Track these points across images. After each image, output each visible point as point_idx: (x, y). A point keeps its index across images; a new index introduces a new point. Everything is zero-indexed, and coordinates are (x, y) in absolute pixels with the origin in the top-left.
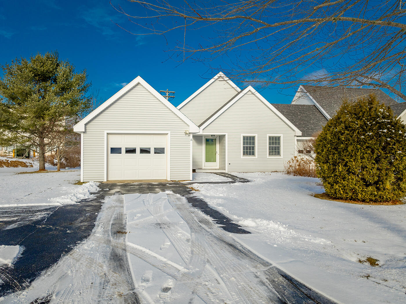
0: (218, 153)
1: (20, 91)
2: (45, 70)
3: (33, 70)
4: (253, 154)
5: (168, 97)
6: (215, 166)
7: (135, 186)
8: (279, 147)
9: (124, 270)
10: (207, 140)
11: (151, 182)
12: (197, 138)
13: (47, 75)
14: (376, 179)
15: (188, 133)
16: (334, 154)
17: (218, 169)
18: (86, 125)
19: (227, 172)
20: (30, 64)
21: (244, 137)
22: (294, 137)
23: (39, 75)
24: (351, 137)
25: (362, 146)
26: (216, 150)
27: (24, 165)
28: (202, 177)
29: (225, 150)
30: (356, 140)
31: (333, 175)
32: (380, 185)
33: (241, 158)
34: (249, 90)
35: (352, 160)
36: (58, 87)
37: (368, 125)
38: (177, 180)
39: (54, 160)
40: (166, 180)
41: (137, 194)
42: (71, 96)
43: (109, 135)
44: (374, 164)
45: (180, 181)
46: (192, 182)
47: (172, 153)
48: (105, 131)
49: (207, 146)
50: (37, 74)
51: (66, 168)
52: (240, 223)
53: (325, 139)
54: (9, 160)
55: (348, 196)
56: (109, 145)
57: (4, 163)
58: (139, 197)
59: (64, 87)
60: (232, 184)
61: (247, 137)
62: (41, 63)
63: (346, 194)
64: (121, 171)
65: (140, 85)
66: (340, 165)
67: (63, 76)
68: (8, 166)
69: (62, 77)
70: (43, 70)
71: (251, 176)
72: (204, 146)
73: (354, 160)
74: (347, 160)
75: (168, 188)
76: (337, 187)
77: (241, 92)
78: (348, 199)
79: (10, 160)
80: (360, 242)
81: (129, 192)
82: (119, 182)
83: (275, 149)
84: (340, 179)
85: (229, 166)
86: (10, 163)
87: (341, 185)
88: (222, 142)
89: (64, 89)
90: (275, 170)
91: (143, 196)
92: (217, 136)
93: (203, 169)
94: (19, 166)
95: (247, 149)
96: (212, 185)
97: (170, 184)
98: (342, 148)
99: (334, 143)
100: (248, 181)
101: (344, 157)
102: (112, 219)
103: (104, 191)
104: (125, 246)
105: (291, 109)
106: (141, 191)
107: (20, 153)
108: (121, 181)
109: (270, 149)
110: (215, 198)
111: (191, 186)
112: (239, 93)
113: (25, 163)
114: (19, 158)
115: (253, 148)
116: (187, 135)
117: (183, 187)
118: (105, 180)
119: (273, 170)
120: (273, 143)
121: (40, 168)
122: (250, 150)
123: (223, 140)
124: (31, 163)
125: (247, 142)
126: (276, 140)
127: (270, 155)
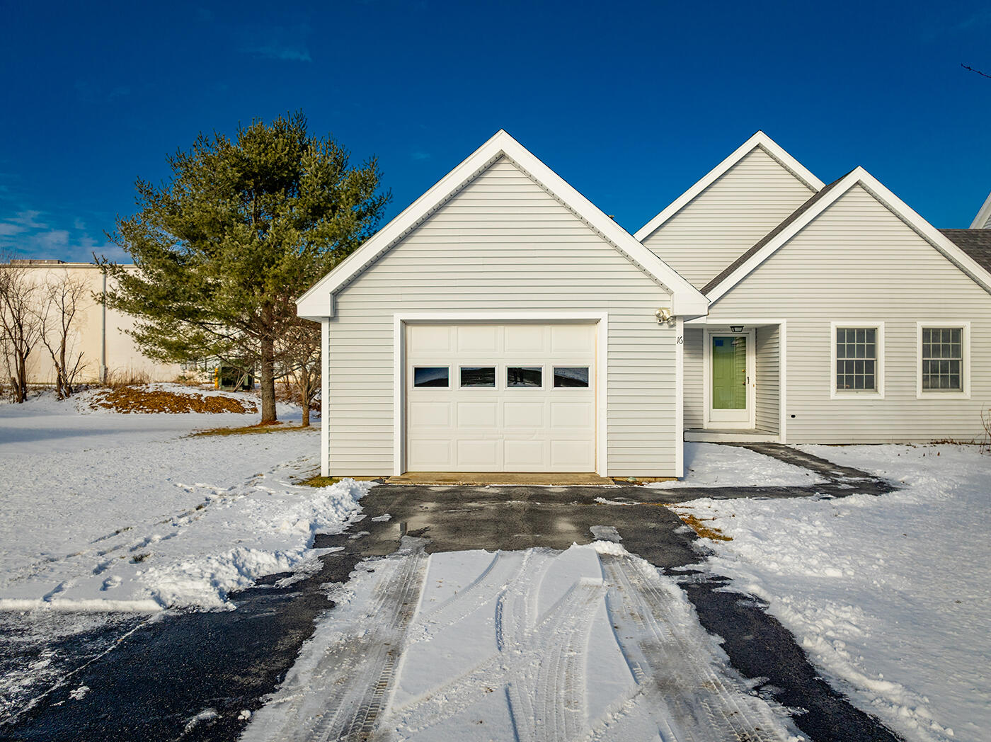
0: (753, 380)
1: (208, 218)
2: (271, 161)
3: (241, 163)
4: (870, 384)
6: (744, 419)
7: (486, 505)
8: (958, 361)
10: (718, 342)
12: (693, 337)
13: (274, 174)
15: (668, 316)
17: (756, 432)
19: (783, 441)
21: (840, 332)
23: (255, 175)
26: (744, 372)
27: (237, 407)
29: (777, 370)
33: (832, 398)
34: (857, 183)
36: (304, 204)
38: (631, 474)
40: (594, 476)
42: (335, 227)
43: (409, 328)
45: (641, 479)
46: (685, 485)
47: (612, 384)
48: (395, 315)
49: (716, 360)
50: (251, 172)
54: (202, 396)
56: (408, 361)
57: (192, 402)
59: (319, 205)
61: (851, 332)
62: (260, 143)
64: (448, 441)
65: (505, 161)
67: (316, 176)
68: (199, 411)
69: (313, 177)
70: (265, 161)
72: (707, 363)
75: (604, 520)
77: (825, 191)
79: (206, 394)
83: (945, 371)
85: (791, 423)
86: (205, 402)
88: (767, 347)
89: (318, 211)
90: (943, 437)
92: (750, 328)
93: (709, 432)
94: (225, 409)
95: (849, 370)
97: (609, 495)
103: (371, 525)
105: (980, 244)
106: (500, 537)
107: (228, 378)
108: (448, 476)
109: (925, 370)
111: (689, 511)
112: (818, 196)
113: (238, 403)
114: (227, 391)
115: (871, 366)
116: (665, 326)
117: (658, 512)
118: (397, 472)
119: (939, 438)
120: (936, 349)
121: (263, 418)
122: (859, 370)
123: (770, 341)
124: (254, 403)
125: (851, 348)
126: (946, 339)
127: (925, 387)
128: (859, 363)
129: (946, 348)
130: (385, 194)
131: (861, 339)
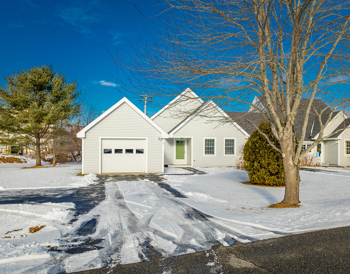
0: (186, 152)
1: (22, 99)
2: (42, 81)
3: (32, 81)
4: (213, 153)
5: (147, 101)
6: (184, 162)
7: (123, 177)
8: (233, 147)
9: (126, 209)
10: (178, 142)
11: (134, 174)
12: (170, 141)
13: (43, 85)
14: (276, 171)
15: (161, 138)
16: (253, 155)
17: (186, 165)
18: (86, 132)
19: (192, 167)
20: (30, 77)
21: (206, 140)
22: (245, 140)
23: (37, 85)
24: (262, 145)
25: (268, 151)
26: (184, 149)
27: (19, 161)
28: (171, 170)
29: (191, 150)
30: (264, 146)
31: (252, 169)
32: (279, 175)
33: (204, 156)
34: (211, 103)
35: (262, 159)
36: (53, 95)
37: (272, 137)
38: (153, 172)
39: (45, 156)
40: (145, 173)
41: (126, 181)
43: (102, 140)
44: (276, 162)
45: (155, 173)
46: (163, 174)
47: (149, 153)
48: (100, 137)
49: (177, 147)
51: (57, 164)
52: (185, 194)
53: (248, 145)
54: (4, 157)
55: (261, 182)
56: (102, 148)
58: (127, 183)
59: (58, 96)
60: (191, 175)
61: (208, 140)
62: (38, 75)
63: (260, 181)
64: (112, 166)
65: (125, 103)
66: (256, 162)
67: (58, 87)
68: (4, 162)
70: (40, 81)
71: (209, 170)
72: (175, 147)
73: (264, 159)
74: (260, 159)
75: (146, 178)
76: (254, 176)
78: (261, 184)
79: (6, 156)
80: (245, 203)
81: (119, 180)
82: (110, 174)
83: (230, 149)
84: (256, 171)
85: (194, 162)
86: (6, 159)
87: (256, 175)
88: (189, 143)
89: (58, 98)
90: (229, 166)
91: (130, 182)
92: (186, 138)
93: (174, 165)
94: (15, 162)
95: (208, 149)
96: (177, 176)
97: (147, 175)
98: (257, 152)
99: (253, 148)
100: (205, 173)
101: (258, 158)
102: (114, 193)
103: (102, 180)
104: (125, 202)
106: (128, 180)
107: (14, 150)
109: (226, 149)
110: (176, 183)
111: (162, 177)
112: (203, 105)
113: (19, 159)
114: (13, 155)
115: (213, 148)
116: (160, 140)
117: (156, 177)
118: (100, 173)
120: (228, 144)
121: (37, 164)
122: (210, 149)
123: (190, 142)
124: (25, 159)
125: (208, 144)
126: (231, 142)
127: (226, 153)
128: (210, 148)
129: (231, 144)
130: (79, 92)
131: (211, 142)
